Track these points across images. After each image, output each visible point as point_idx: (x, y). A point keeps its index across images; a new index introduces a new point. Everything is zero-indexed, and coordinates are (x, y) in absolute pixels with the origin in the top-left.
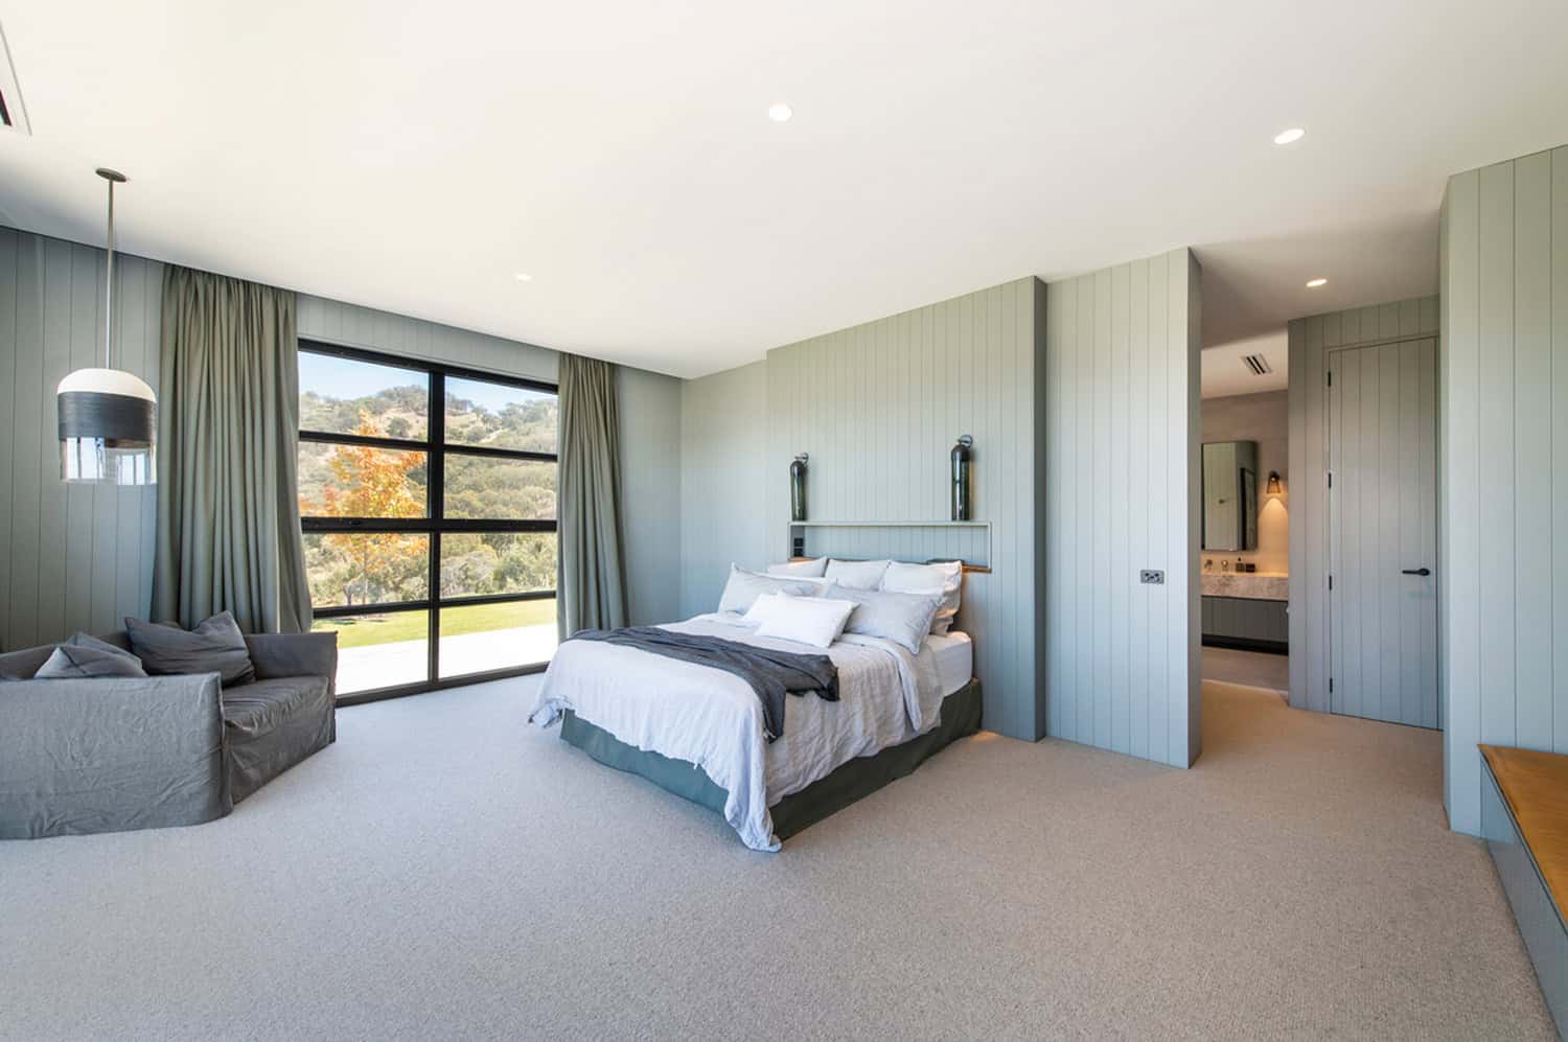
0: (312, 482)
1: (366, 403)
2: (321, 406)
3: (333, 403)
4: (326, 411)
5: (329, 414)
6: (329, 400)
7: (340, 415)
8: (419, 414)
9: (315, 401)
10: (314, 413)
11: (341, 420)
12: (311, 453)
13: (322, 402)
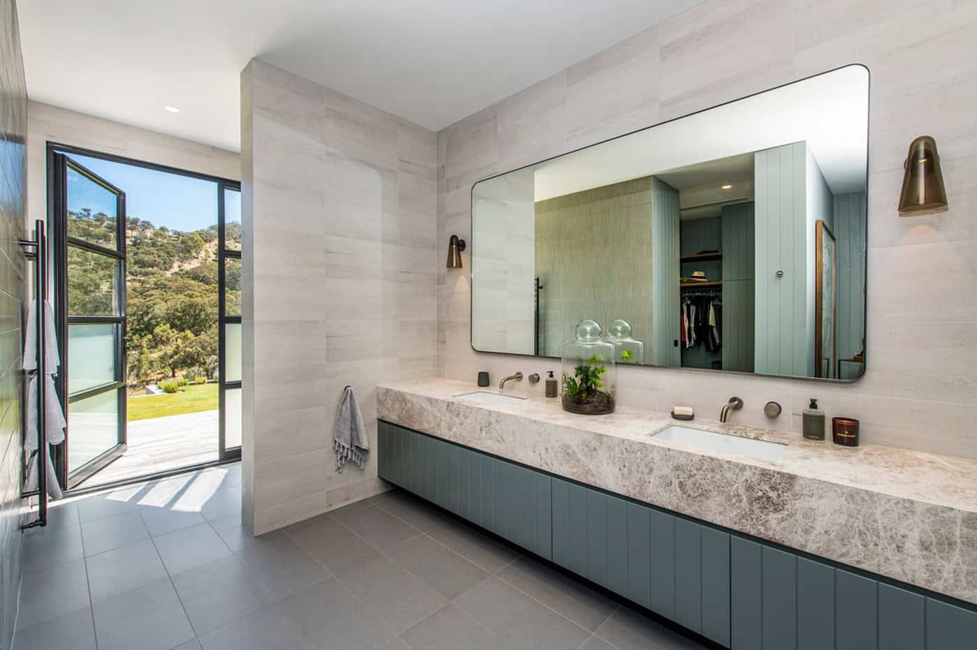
0: (156, 289)
1: (200, 234)
2: (170, 237)
3: (178, 234)
4: (173, 240)
5: (175, 242)
6: (175, 233)
7: (183, 242)
8: (237, 242)
9: (167, 233)
10: (165, 241)
11: (183, 246)
12: (161, 269)
13: (171, 234)
